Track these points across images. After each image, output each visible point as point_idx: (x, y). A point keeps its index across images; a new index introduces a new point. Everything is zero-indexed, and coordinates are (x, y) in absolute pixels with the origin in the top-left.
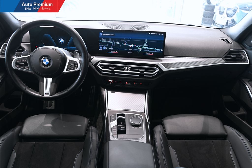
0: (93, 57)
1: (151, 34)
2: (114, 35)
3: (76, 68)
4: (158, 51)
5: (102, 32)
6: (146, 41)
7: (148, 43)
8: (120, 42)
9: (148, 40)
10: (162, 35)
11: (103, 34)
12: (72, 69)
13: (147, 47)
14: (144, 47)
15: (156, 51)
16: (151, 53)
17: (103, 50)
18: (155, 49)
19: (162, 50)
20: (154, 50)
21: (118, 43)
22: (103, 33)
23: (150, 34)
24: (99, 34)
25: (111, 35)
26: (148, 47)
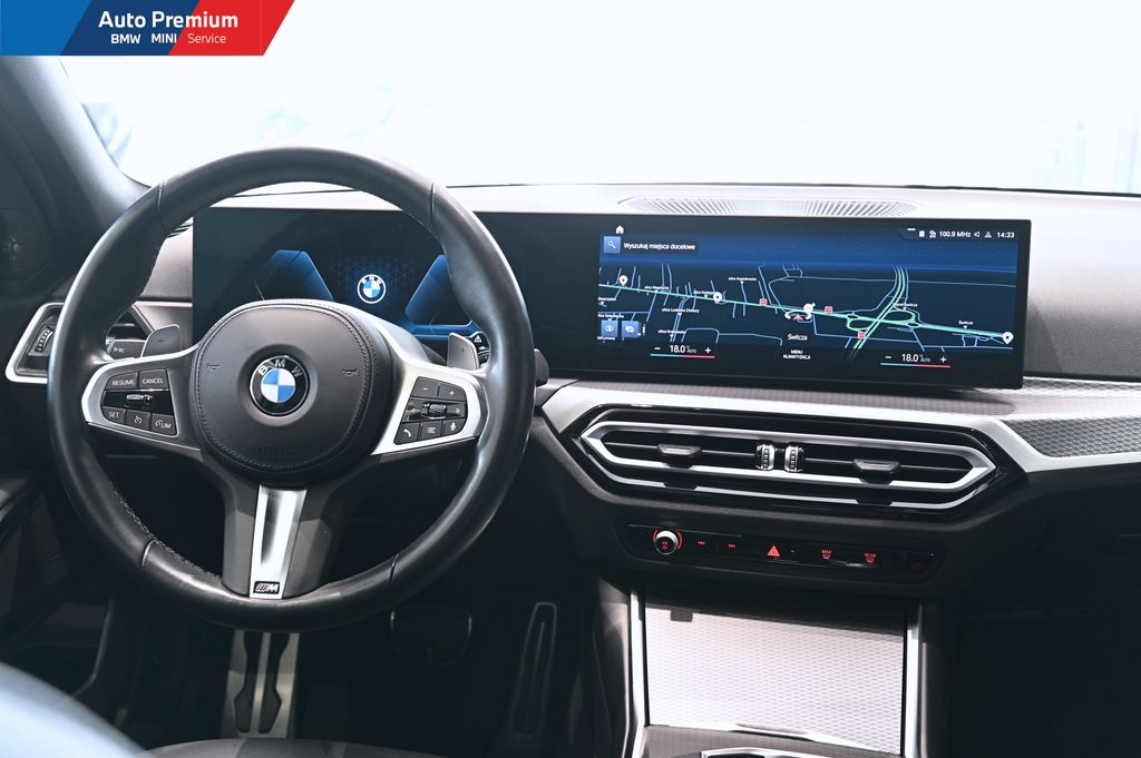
0: (557, 387)
1: (933, 234)
2: (693, 247)
3: (453, 426)
4: (980, 343)
5: (620, 230)
6: (902, 281)
7: (912, 296)
8: (732, 291)
9: (912, 275)
10: (1005, 239)
11: (626, 245)
12: (431, 430)
13: (906, 316)
14: (889, 317)
15: (970, 341)
16: (935, 356)
17: (622, 344)
18: (964, 330)
19: (1008, 337)
20: (956, 339)
21: (718, 297)
22: (624, 238)
23: (922, 234)
24: (600, 243)
25: (673, 247)
26: (912, 320)
